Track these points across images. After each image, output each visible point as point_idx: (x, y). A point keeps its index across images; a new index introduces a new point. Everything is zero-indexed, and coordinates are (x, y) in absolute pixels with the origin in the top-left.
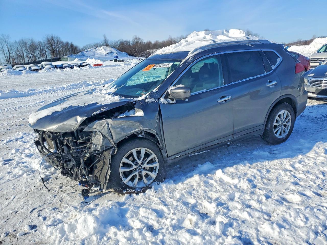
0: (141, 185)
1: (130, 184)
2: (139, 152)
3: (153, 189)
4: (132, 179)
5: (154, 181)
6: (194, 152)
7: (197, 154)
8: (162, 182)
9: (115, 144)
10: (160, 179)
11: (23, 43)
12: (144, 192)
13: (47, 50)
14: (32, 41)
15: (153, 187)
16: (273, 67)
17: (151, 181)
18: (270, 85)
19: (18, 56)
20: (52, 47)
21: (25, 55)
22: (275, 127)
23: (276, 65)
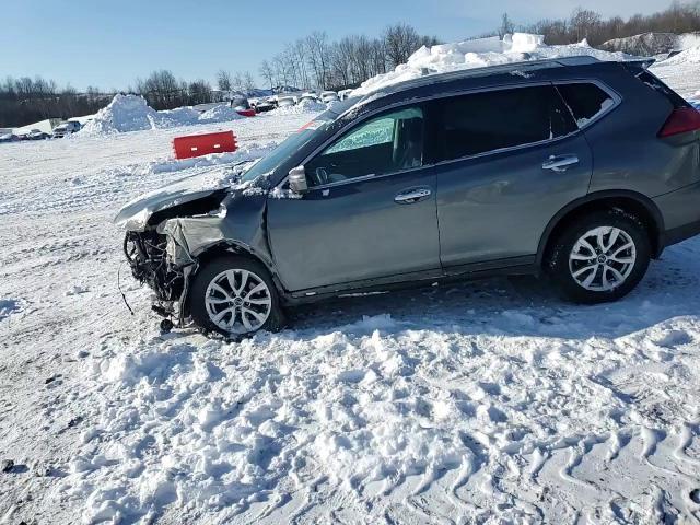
0: (241, 331)
1: (223, 325)
2: (238, 277)
3: (252, 340)
4: (227, 317)
5: (261, 328)
6: (349, 290)
7: (355, 295)
8: (275, 332)
9: (192, 257)
10: (272, 327)
11: (347, 46)
12: (238, 341)
13: (387, 57)
14: (362, 40)
15: (255, 337)
16: (582, 123)
17: (257, 327)
18: (554, 167)
19: (338, 72)
20: (396, 50)
21: (349, 69)
22: (578, 264)
23: (592, 118)
